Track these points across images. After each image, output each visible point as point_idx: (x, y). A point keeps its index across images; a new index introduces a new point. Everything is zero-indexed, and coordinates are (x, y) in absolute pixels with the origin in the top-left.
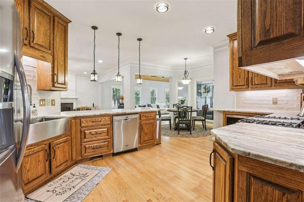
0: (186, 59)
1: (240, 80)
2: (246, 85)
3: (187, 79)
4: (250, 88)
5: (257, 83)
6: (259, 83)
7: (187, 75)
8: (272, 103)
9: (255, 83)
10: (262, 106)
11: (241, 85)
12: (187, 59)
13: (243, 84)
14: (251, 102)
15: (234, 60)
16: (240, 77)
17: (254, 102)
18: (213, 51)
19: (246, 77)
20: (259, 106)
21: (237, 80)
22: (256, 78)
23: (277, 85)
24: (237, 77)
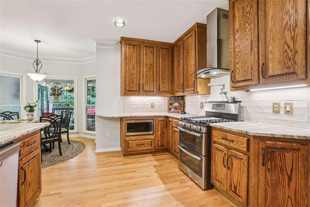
0: (38, 41)
1: (133, 85)
2: (138, 91)
3: (40, 73)
4: (141, 94)
5: (147, 90)
6: (149, 90)
7: (39, 66)
8: (151, 107)
9: (145, 89)
10: (144, 110)
11: (134, 90)
12: (40, 42)
13: (135, 90)
14: (135, 107)
15: (127, 65)
16: (133, 82)
17: (138, 107)
18: (96, 46)
19: (138, 83)
20: (142, 110)
21: (130, 85)
22: (146, 86)
23: (160, 93)
24: (130, 82)
